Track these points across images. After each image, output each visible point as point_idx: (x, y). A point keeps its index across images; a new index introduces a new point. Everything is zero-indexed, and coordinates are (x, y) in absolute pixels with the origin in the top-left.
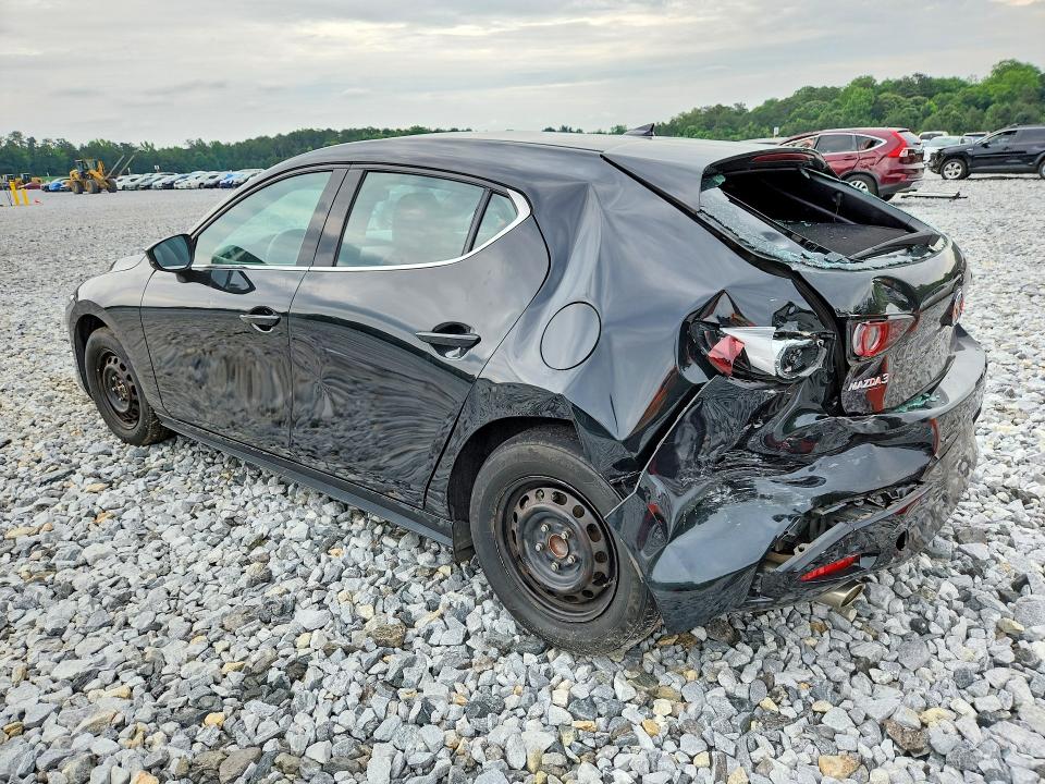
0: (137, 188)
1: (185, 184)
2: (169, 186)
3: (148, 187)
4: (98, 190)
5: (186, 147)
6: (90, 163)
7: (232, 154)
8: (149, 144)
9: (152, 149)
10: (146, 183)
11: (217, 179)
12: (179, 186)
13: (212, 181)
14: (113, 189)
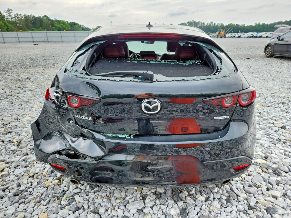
0: (231, 37)
1: (244, 36)
2: (239, 37)
3: (234, 37)
4: (221, 37)
5: (254, 25)
6: (222, 30)
7: (267, 27)
8: (244, 24)
9: (244, 26)
10: (234, 36)
11: (253, 35)
12: (242, 37)
13: (252, 36)
14: (225, 37)
